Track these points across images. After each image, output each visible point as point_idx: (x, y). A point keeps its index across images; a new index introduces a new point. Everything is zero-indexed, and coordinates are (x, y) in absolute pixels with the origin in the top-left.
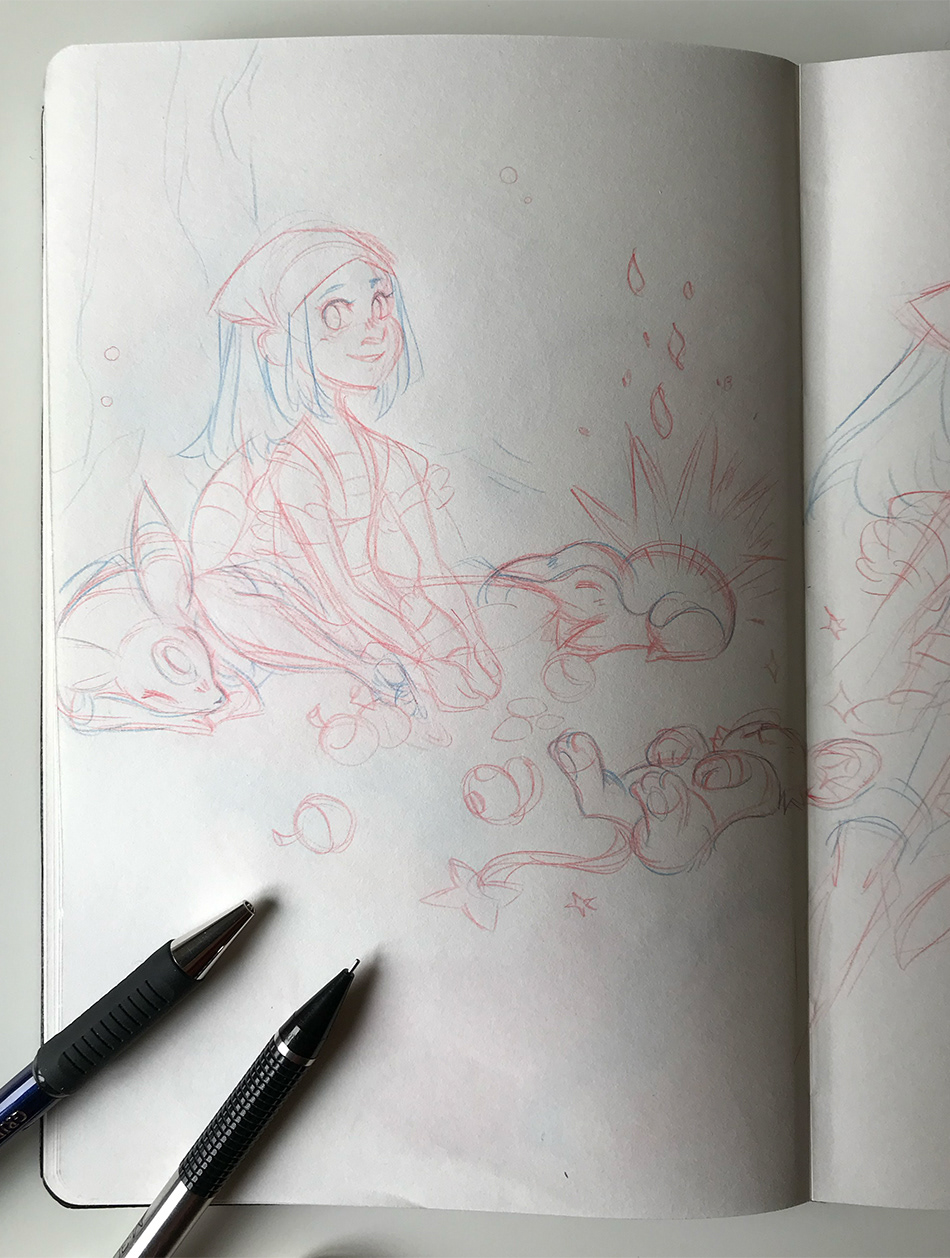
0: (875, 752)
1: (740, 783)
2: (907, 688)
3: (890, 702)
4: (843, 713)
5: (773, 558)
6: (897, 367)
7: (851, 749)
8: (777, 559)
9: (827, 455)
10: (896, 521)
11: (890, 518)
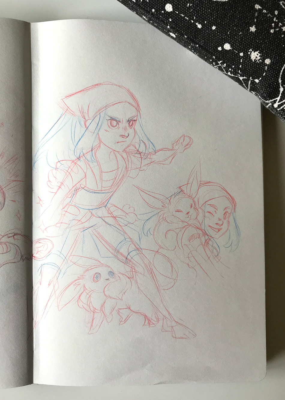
0: (52, 242)
1: (7, 252)
2: (61, 222)
3: (56, 227)
4: (43, 230)
5: (19, 181)
6: (58, 120)
7: (45, 241)
8: (20, 181)
9: (39, 148)
10: (58, 169)
11: (56, 168)
